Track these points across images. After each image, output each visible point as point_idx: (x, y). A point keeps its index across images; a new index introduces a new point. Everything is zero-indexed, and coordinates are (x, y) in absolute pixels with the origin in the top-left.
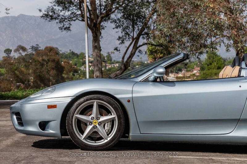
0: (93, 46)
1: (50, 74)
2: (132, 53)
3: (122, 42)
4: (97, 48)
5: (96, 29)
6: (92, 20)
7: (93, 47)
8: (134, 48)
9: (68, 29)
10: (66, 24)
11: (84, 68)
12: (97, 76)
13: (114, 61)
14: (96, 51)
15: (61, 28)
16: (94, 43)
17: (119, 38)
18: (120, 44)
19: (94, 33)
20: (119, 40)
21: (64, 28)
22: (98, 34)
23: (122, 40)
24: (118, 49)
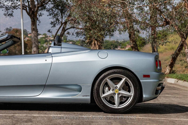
0: (31, 28)
1: (16, 49)
2: (62, 34)
3: (54, 26)
4: (34, 30)
5: (33, 16)
6: (30, 9)
7: (31, 30)
8: (63, 30)
9: (11, 15)
10: (10, 12)
11: (46, 45)
12: (34, 51)
13: (69, 40)
14: (34, 32)
15: (5, 15)
16: (32, 26)
17: (52, 23)
18: (52, 27)
19: (32, 19)
20: (52, 24)
21: (8, 14)
22: (35, 19)
23: (54, 24)
24: (51, 31)
